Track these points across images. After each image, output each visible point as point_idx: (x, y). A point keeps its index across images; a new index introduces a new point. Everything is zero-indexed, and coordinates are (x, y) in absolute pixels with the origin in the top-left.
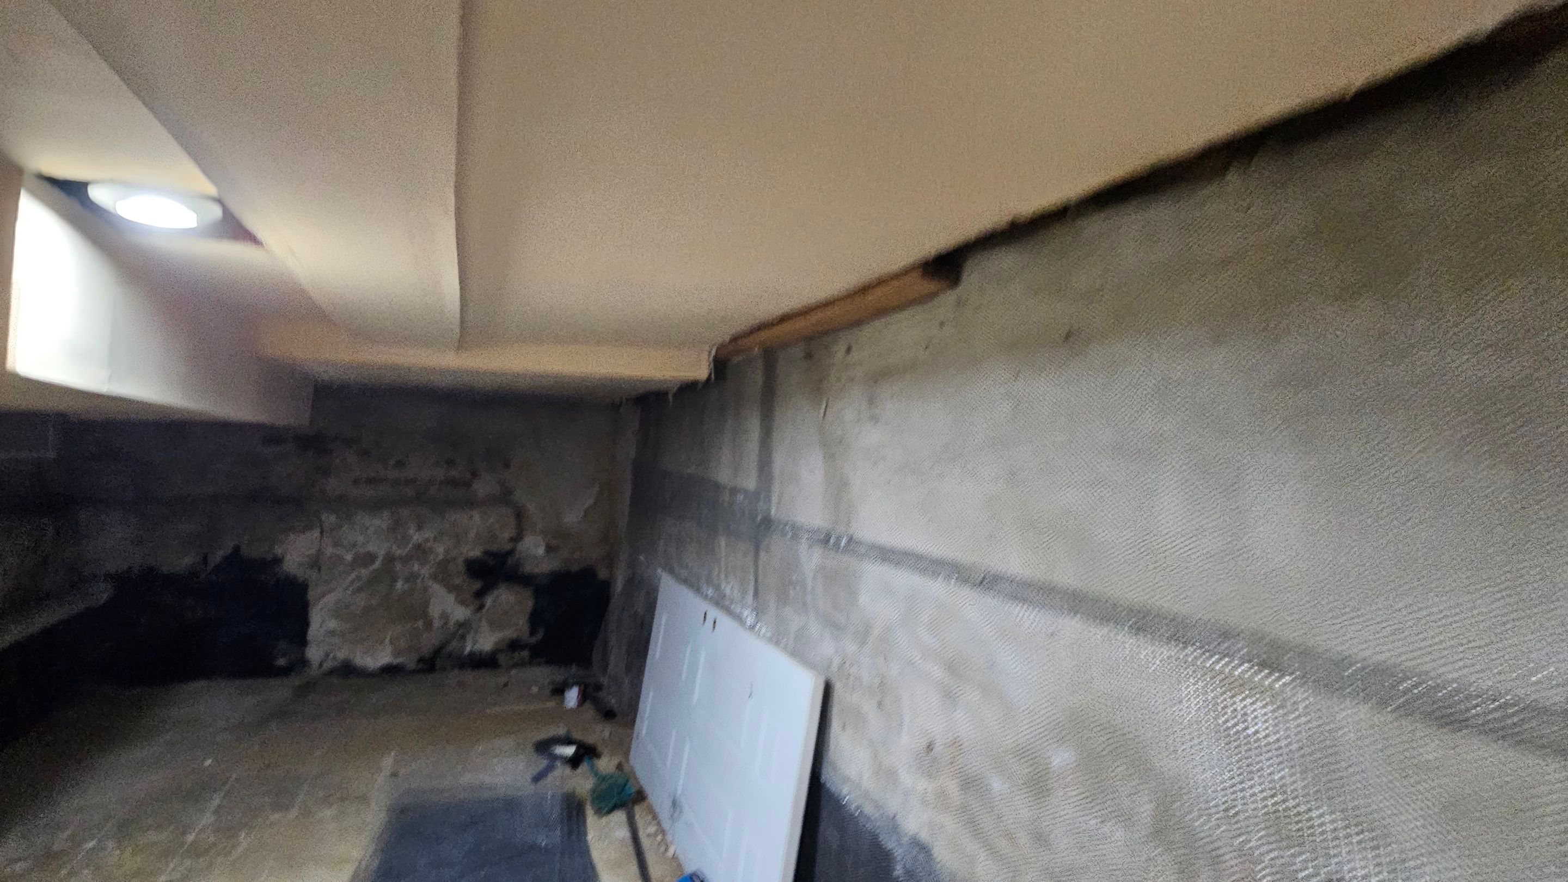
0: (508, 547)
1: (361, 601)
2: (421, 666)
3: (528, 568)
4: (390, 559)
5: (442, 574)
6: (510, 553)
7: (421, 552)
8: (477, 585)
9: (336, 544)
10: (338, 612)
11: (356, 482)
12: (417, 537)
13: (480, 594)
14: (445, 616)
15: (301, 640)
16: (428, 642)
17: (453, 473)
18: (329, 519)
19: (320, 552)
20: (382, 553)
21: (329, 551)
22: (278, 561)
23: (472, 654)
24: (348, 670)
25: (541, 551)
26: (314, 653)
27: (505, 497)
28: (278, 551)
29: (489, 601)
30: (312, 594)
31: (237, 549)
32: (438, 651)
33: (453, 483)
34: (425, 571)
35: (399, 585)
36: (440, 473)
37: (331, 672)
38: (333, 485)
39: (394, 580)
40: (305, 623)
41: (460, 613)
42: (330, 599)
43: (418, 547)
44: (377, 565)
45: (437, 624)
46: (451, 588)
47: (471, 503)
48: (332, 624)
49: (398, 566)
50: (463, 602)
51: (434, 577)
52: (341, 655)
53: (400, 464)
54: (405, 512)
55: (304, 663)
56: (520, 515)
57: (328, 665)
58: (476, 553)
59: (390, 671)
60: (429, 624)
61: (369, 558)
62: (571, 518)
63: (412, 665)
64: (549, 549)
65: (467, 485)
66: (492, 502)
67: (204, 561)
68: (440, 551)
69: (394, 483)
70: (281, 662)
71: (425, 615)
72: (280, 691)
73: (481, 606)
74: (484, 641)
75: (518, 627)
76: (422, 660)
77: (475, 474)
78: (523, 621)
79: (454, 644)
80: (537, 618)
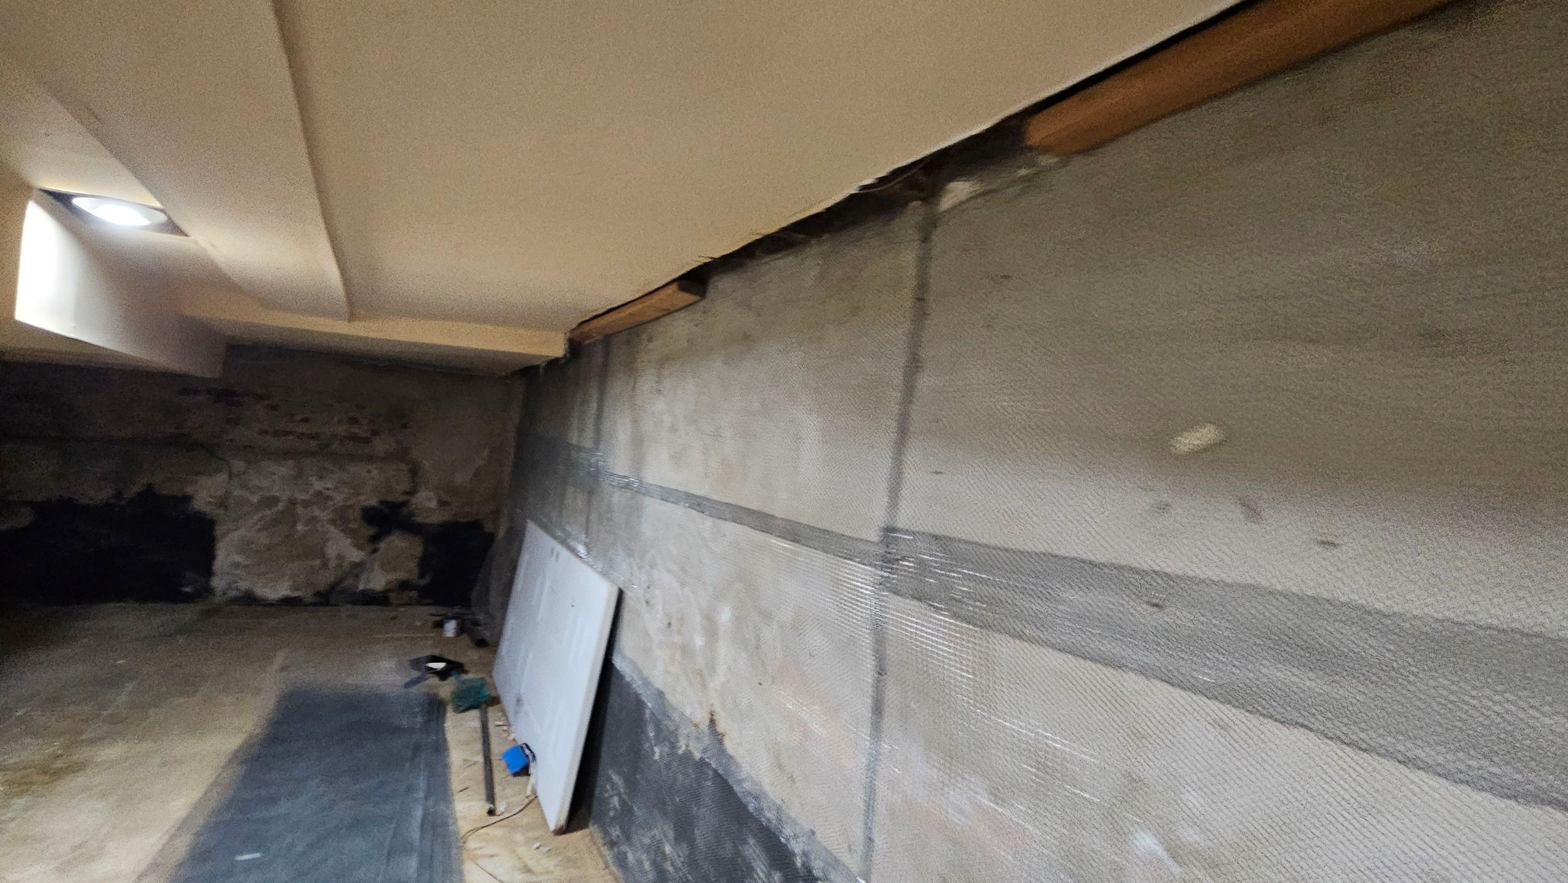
0: (403, 498)
1: (264, 539)
2: (318, 599)
3: (419, 519)
4: (292, 503)
5: (341, 518)
6: (404, 504)
7: (321, 498)
8: (372, 531)
9: (244, 487)
10: (244, 547)
11: (263, 432)
12: (318, 485)
13: (375, 539)
14: (340, 557)
15: (207, 571)
16: (325, 579)
17: (356, 430)
18: (238, 465)
19: (228, 494)
20: (285, 498)
21: (237, 493)
22: (188, 499)
23: (364, 592)
24: (249, 599)
25: (433, 504)
26: (218, 583)
27: (402, 455)
28: (189, 490)
29: (382, 545)
30: (219, 530)
31: (150, 486)
32: (333, 586)
33: (354, 438)
34: (325, 515)
35: (300, 527)
36: (342, 430)
37: (234, 601)
39: (294, 524)
40: (211, 557)
41: (355, 555)
42: (236, 536)
43: (319, 493)
44: (280, 507)
45: (333, 563)
46: (348, 532)
47: (370, 458)
48: (238, 558)
49: (300, 510)
50: (359, 547)
51: (333, 522)
52: (243, 585)
53: (306, 420)
54: (309, 461)
55: (210, 591)
56: (414, 472)
57: (232, 593)
58: (373, 502)
59: (288, 602)
60: (325, 565)
61: (271, 501)
62: (462, 477)
63: (309, 599)
64: (442, 503)
65: (366, 441)
66: (388, 458)
67: (119, 495)
68: (339, 499)
69: (301, 436)
70: (188, 589)
71: (322, 555)
72: (187, 613)
73: (375, 551)
74: (377, 581)
75: (408, 570)
76: (318, 594)
77: (375, 433)
78: (413, 565)
79: (349, 582)
80: (424, 563)
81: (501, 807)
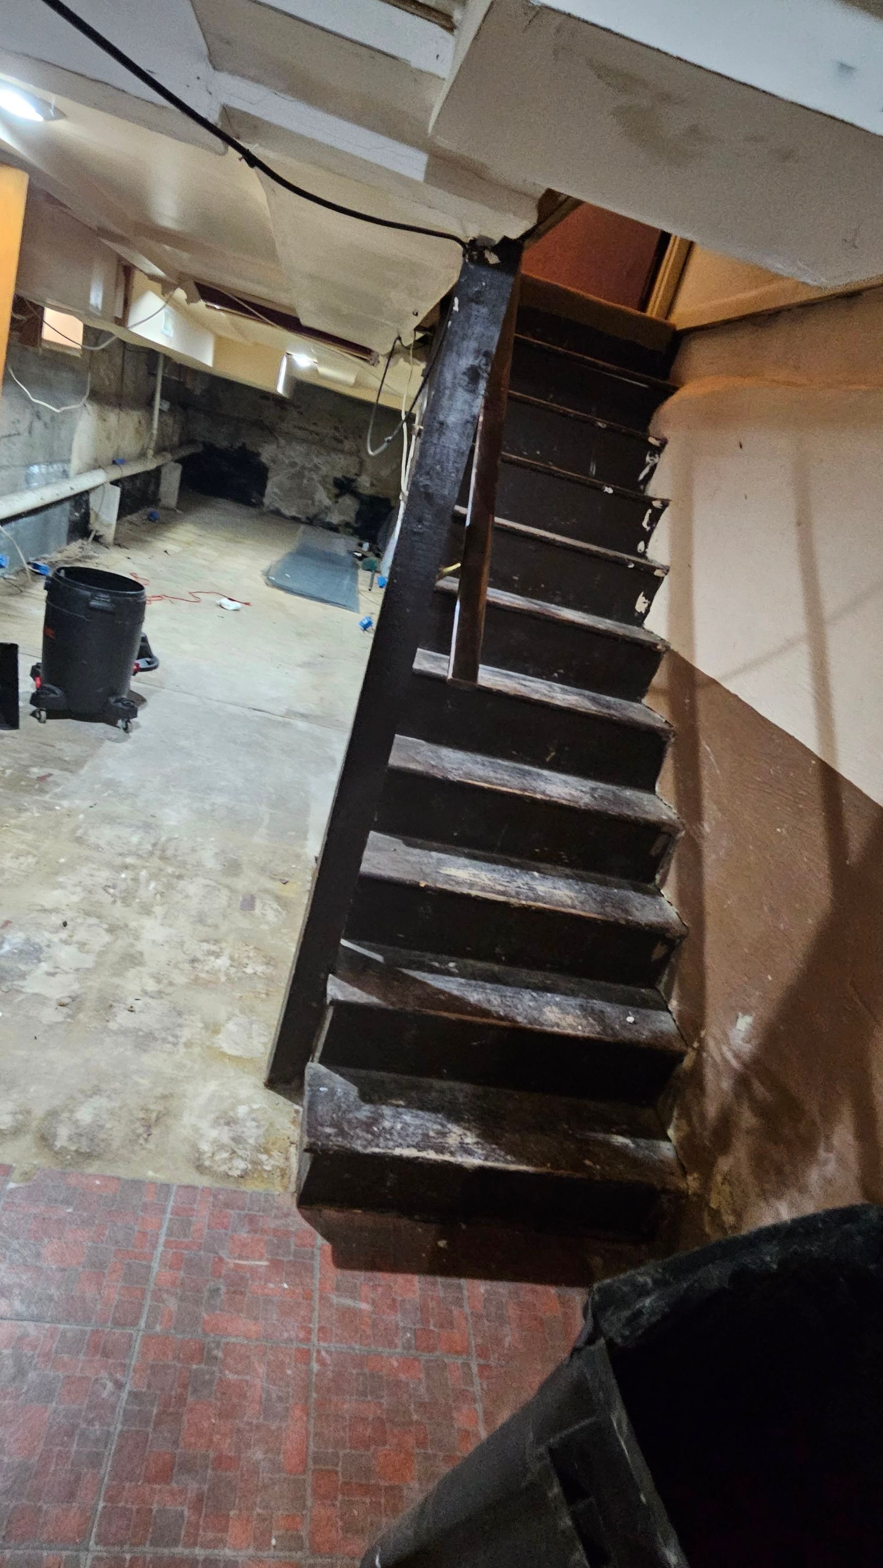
0: (353, 477)
1: (288, 484)
3: (361, 491)
4: (303, 468)
5: (323, 482)
6: (353, 481)
7: (316, 468)
8: (336, 491)
9: (283, 454)
10: (280, 486)
11: (295, 427)
12: (316, 460)
13: (337, 496)
14: (320, 501)
15: (262, 494)
16: (312, 511)
17: (337, 434)
18: (282, 442)
19: (276, 456)
20: (300, 464)
21: (280, 456)
22: (258, 455)
23: (328, 523)
24: (277, 513)
25: (368, 485)
26: (266, 501)
27: (357, 453)
28: (260, 450)
29: (340, 500)
30: (270, 475)
31: (244, 444)
32: (315, 516)
33: (336, 439)
34: (316, 478)
35: (305, 481)
36: (331, 432)
37: (272, 511)
38: (284, 426)
39: (303, 477)
40: (265, 486)
41: (327, 502)
42: (276, 479)
43: (315, 466)
44: (298, 468)
45: (316, 503)
46: (328, 490)
47: (342, 451)
48: (276, 490)
49: (306, 472)
50: (330, 498)
51: (320, 482)
52: (277, 505)
53: (315, 424)
54: (313, 447)
55: (262, 504)
56: (361, 464)
57: (271, 508)
58: (339, 475)
59: (295, 519)
60: (313, 504)
61: (293, 464)
62: (384, 473)
63: (304, 520)
64: (372, 485)
65: (341, 442)
66: (351, 454)
67: (231, 447)
68: (324, 469)
69: (311, 432)
70: (254, 501)
71: (312, 499)
72: (253, 511)
73: (337, 502)
74: (335, 519)
75: (350, 517)
76: (308, 518)
77: (346, 438)
78: (353, 515)
79: (321, 516)
80: (359, 515)
81: (373, 590)
